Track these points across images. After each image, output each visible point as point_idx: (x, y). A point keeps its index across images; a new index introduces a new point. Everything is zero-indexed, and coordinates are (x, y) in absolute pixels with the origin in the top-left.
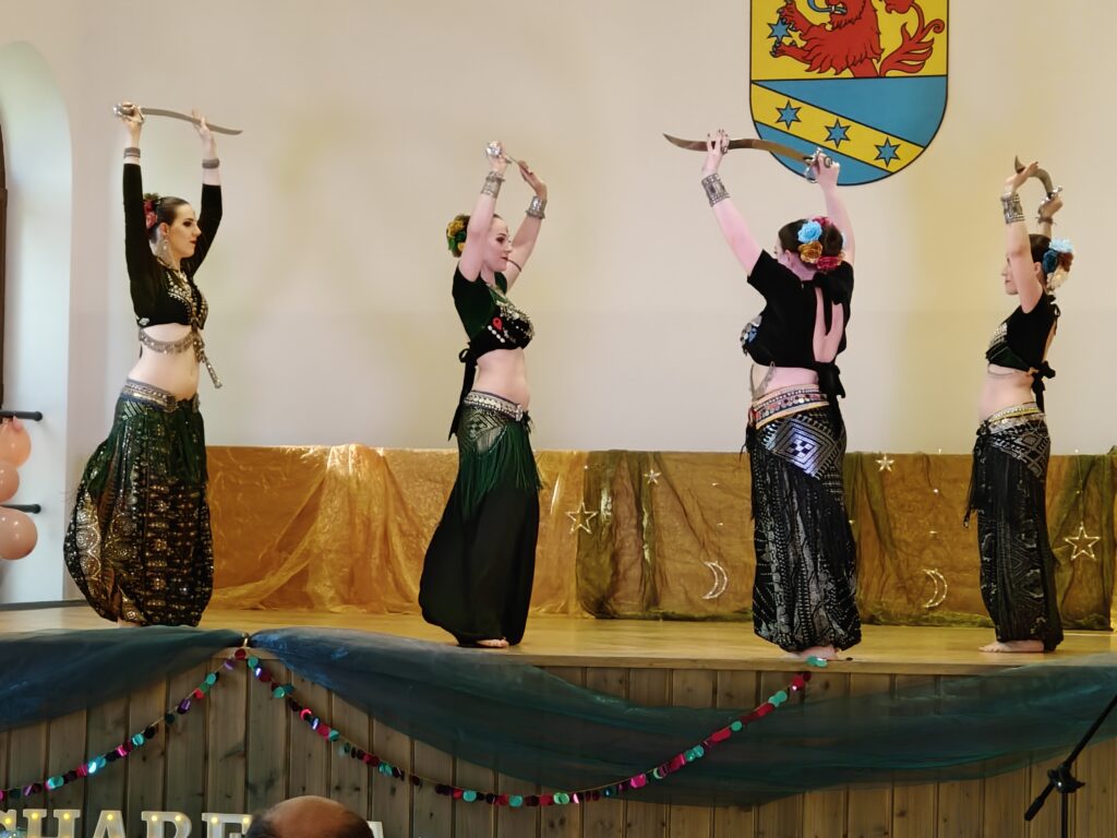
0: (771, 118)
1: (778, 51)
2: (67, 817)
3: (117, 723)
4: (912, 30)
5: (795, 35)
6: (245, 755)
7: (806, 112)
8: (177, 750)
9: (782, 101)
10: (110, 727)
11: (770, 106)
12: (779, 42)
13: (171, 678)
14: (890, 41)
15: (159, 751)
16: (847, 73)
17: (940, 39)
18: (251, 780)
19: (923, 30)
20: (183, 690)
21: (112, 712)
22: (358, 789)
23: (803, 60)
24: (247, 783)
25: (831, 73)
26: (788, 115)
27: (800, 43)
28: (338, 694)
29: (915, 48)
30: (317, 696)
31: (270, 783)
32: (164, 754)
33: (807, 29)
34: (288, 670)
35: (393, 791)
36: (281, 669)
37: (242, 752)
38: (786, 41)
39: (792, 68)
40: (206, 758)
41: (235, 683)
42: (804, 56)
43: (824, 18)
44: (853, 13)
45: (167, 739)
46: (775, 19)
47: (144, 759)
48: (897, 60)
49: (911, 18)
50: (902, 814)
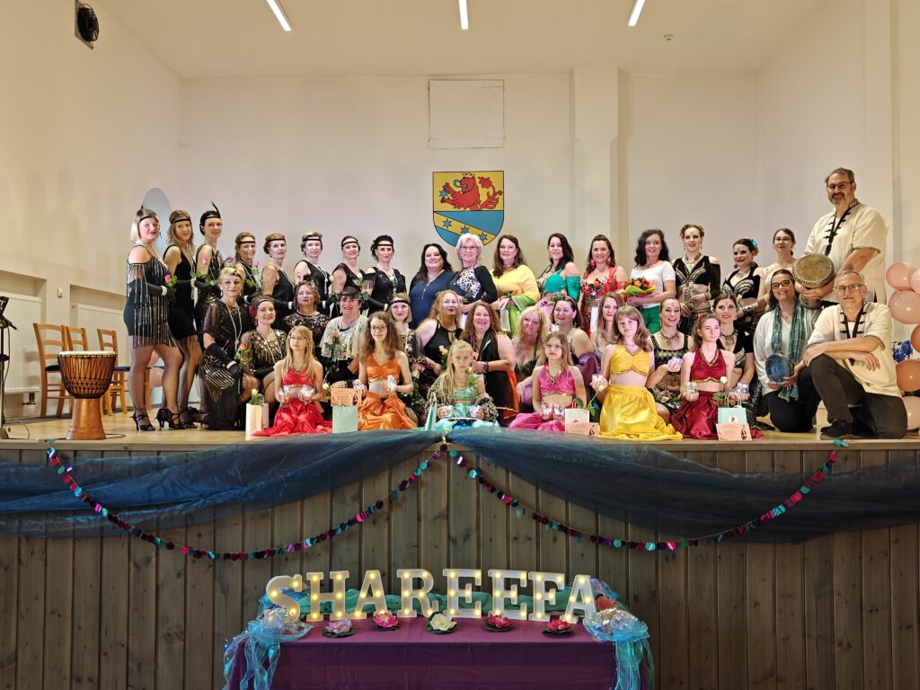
0: (441, 225)
1: (443, 201)
2: (339, 577)
3: (354, 499)
4: (491, 194)
5: (449, 196)
6: (448, 517)
7: (453, 223)
8: (398, 517)
9: (445, 219)
10: (348, 501)
11: (440, 220)
12: (443, 198)
13: (391, 467)
14: (483, 198)
15: (385, 517)
16: (468, 209)
17: (501, 197)
18: (452, 535)
19: (495, 194)
20: (402, 475)
21: (350, 492)
22: (530, 539)
23: (452, 204)
24: (449, 537)
25: (462, 209)
26: (447, 224)
27: (451, 198)
28: (513, 472)
29: (492, 200)
30: (499, 476)
31: (467, 537)
32: (388, 518)
33: (454, 194)
34: (478, 457)
35: (555, 539)
36: (473, 457)
37: (446, 516)
38: (446, 197)
39: (448, 207)
40: (419, 520)
41: (439, 468)
42: (453, 203)
43: (460, 189)
44: (470, 188)
45: (390, 508)
46: (442, 189)
47: (374, 523)
48: (485, 205)
49: (491, 190)
50: (896, 542)
